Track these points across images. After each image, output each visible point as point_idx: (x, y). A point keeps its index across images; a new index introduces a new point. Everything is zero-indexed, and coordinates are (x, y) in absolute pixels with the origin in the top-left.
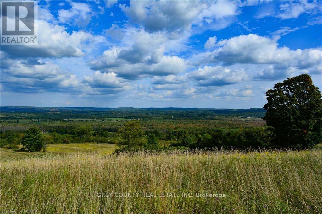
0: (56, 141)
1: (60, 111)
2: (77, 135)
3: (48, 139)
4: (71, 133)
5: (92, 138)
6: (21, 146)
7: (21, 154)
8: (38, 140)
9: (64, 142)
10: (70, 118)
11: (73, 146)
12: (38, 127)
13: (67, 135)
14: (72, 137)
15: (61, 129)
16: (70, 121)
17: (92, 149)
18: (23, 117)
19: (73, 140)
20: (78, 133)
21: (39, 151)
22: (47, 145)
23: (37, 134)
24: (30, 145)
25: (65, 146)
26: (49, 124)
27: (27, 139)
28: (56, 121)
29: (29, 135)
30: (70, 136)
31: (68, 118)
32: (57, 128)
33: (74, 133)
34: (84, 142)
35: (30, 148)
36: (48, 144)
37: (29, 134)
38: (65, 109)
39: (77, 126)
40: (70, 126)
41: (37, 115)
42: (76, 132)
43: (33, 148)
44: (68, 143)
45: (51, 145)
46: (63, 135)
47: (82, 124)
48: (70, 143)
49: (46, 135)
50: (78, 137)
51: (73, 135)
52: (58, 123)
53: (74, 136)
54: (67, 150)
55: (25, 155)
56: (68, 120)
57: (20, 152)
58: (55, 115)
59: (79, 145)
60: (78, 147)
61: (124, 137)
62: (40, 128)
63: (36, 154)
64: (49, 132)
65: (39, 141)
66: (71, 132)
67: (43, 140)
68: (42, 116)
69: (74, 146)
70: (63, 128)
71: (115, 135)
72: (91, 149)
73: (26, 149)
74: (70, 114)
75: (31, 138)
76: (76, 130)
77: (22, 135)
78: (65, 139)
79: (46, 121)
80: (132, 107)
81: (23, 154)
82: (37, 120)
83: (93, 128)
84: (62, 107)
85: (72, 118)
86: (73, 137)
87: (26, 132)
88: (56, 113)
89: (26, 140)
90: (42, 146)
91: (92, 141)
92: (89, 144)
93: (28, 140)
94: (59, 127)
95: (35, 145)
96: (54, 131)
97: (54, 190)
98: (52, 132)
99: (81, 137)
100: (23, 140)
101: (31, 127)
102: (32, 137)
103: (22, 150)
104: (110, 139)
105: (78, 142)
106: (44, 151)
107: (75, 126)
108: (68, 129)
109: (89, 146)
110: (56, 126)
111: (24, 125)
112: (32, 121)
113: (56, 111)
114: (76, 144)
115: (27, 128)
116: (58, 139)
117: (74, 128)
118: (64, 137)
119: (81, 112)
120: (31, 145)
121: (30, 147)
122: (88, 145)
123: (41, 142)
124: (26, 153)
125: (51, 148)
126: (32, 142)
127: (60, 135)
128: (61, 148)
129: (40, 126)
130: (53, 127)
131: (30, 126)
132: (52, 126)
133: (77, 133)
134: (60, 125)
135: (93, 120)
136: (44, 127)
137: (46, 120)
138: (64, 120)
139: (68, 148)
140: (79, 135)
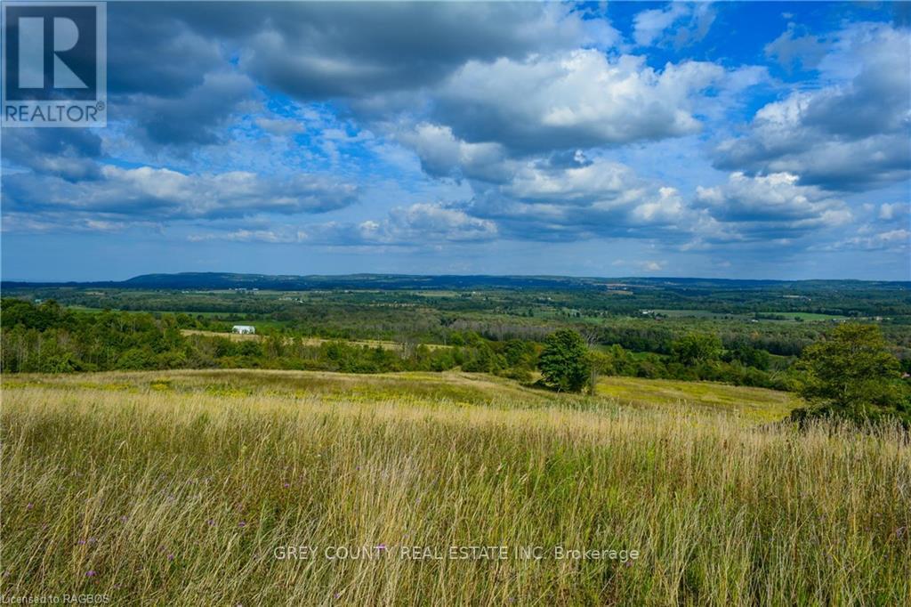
0: (621, 370)
1: (634, 288)
2: (677, 356)
3: (599, 362)
4: (659, 351)
5: (720, 367)
6: (537, 375)
7: (538, 394)
8: (576, 362)
9: (641, 374)
10: (659, 308)
11: (664, 387)
12: (575, 330)
13: (650, 355)
14: (661, 360)
15: (634, 337)
16: (658, 318)
17: (720, 400)
18: (542, 302)
19: (665, 369)
20: (680, 351)
21: (579, 392)
22: (599, 378)
23: (574, 346)
24: (557, 375)
25: (643, 384)
26: (604, 322)
27: (550, 357)
28: (622, 314)
29: (555, 349)
30: (657, 357)
31: (653, 308)
32: (624, 334)
33: (668, 349)
34: (697, 377)
35: (557, 381)
36: (601, 374)
37: (554, 347)
38: (646, 284)
39: (676, 332)
40: (657, 329)
41: (576, 298)
42: (675, 347)
43: (564, 382)
44: (652, 377)
45: (606, 378)
46: (637, 354)
47: (692, 326)
48: (657, 378)
49: (594, 351)
50: (680, 361)
51: (665, 357)
52: (626, 322)
53: (668, 360)
54: (649, 395)
55: (547, 397)
56: (653, 314)
57: (536, 388)
58: (619, 298)
59: (681, 384)
60: (680, 389)
61: (823, 374)
62: (582, 331)
63: (570, 397)
64: (603, 344)
65: (580, 366)
66: (660, 347)
67: (587, 363)
68: (588, 300)
69: (668, 388)
70: (638, 334)
71: (793, 363)
72: (717, 400)
73: (547, 384)
74: (659, 297)
75: (559, 357)
76: (674, 343)
77: (540, 348)
78: (642, 366)
79: (596, 316)
80: (852, 278)
81: (541, 395)
82: (574, 311)
83: (723, 339)
84: (636, 278)
85: (663, 308)
86: (666, 363)
87: (547, 340)
88: (620, 292)
89: (548, 360)
90: (584, 380)
91: (719, 378)
92: (711, 385)
93: (553, 362)
94: (629, 332)
95: (569, 374)
96: (616, 343)
97: (620, 500)
98: (610, 344)
99: (686, 364)
100: (541, 361)
101: (560, 329)
102: (562, 355)
103: (540, 385)
104: (775, 376)
105: (679, 376)
106: (589, 393)
107: (671, 330)
108: (651, 339)
109: (711, 392)
110: (621, 330)
111: (543, 323)
112: (564, 313)
113: (621, 288)
114: (673, 383)
115: (552, 332)
116: (625, 363)
117: (669, 338)
118: (640, 361)
119: (689, 292)
120: (560, 374)
121: (557, 379)
122: (708, 388)
123: (583, 369)
124: (547, 393)
125: (608, 387)
126: (561, 367)
127: (630, 352)
128: (632, 388)
129: (581, 328)
130: (614, 331)
131: (559, 326)
132: (610, 328)
133: (677, 351)
134: (631, 326)
135: (724, 316)
136: (591, 331)
137: (596, 311)
138: (641, 313)
139: (651, 392)
140: (681, 358)
